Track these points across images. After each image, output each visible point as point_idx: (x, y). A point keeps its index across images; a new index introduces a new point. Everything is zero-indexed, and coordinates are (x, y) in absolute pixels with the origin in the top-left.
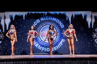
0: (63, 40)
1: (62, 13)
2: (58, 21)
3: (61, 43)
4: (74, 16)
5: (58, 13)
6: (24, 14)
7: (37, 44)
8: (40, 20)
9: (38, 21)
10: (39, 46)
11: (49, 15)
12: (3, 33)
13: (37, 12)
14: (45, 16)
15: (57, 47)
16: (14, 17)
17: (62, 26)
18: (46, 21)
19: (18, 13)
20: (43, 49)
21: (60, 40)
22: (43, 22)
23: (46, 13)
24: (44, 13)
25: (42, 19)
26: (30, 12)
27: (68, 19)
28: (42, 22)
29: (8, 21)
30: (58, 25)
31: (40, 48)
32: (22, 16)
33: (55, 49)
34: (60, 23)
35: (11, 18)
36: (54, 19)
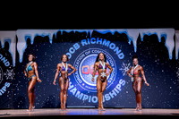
0: (122, 82)
1: (120, 31)
2: (113, 46)
3: (118, 87)
4: (142, 37)
5: (113, 31)
6: (51, 33)
7: (75, 89)
8: (81, 45)
9: (76, 46)
10: (79, 92)
11: (96, 35)
12: (12, 68)
13: (75, 30)
14: (89, 37)
15: (112, 95)
16: (32, 39)
17: (121, 56)
18: (91, 46)
19: (41, 32)
20: (86, 97)
21: (117, 82)
22: (86, 47)
23: (91, 31)
24: (87, 31)
25: (84, 43)
26: (62, 30)
27: (132, 42)
28: (83, 49)
29: (22, 46)
30: (112, 53)
31: (79, 95)
32: (47, 37)
33: (107, 97)
34: (117, 50)
35: (28, 41)
36: (106, 43)
